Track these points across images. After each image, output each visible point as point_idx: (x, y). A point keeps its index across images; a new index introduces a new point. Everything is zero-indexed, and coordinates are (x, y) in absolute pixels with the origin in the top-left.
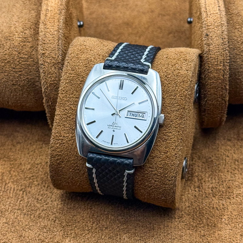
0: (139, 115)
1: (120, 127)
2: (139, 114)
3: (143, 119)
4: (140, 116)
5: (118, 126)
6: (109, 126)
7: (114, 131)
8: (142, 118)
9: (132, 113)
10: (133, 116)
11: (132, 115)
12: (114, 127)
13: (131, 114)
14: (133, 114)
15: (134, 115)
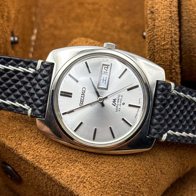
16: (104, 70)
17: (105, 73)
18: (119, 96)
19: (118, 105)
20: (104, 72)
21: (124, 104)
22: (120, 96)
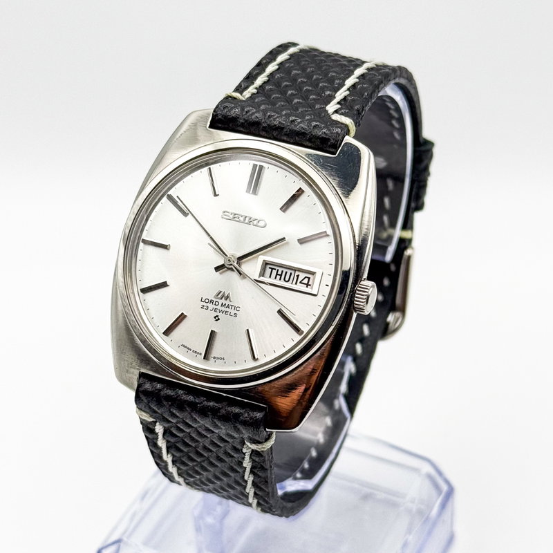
0: (298, 276)
1: (236, 308)
2: (297, 273)
3: (308, 290)
4: (300, 280)
5: (230, 304)
6: (204, 304)
7: (217, 318)
8: (303, 288)
9: (277, 268)
10: (278, 277)
11: (277, 274)
12: (219, 307)
13: (274, 272)
14: (279, 273)
15: (281, 275)
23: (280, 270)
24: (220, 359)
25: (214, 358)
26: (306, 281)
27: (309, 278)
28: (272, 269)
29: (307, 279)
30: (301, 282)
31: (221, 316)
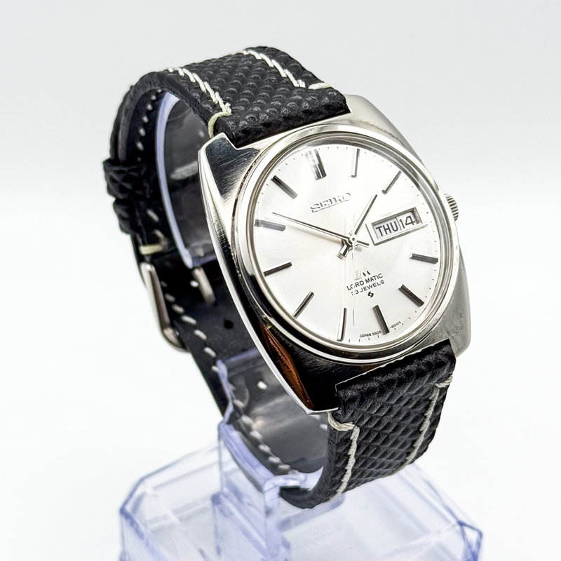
4: (404, 223)
9: (382, 225)
11: (385, 230)
13: (382, 229)
15: (389, 229)
16: (403, 218)
17: (400, 223)
18: (378, 277)
19: (362, 283)
20: (401, 220)
21: (371, 295)
22: (380, 279)
23: (385, 224)
24: (398, 324)
25: (392, 327)
26: (409, 221)
27: (410, 217)
28: (379, 228)
29: (409, 219)
30: (406, 224)
31: (372, 290)
